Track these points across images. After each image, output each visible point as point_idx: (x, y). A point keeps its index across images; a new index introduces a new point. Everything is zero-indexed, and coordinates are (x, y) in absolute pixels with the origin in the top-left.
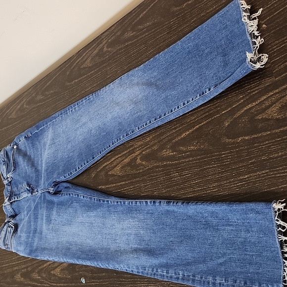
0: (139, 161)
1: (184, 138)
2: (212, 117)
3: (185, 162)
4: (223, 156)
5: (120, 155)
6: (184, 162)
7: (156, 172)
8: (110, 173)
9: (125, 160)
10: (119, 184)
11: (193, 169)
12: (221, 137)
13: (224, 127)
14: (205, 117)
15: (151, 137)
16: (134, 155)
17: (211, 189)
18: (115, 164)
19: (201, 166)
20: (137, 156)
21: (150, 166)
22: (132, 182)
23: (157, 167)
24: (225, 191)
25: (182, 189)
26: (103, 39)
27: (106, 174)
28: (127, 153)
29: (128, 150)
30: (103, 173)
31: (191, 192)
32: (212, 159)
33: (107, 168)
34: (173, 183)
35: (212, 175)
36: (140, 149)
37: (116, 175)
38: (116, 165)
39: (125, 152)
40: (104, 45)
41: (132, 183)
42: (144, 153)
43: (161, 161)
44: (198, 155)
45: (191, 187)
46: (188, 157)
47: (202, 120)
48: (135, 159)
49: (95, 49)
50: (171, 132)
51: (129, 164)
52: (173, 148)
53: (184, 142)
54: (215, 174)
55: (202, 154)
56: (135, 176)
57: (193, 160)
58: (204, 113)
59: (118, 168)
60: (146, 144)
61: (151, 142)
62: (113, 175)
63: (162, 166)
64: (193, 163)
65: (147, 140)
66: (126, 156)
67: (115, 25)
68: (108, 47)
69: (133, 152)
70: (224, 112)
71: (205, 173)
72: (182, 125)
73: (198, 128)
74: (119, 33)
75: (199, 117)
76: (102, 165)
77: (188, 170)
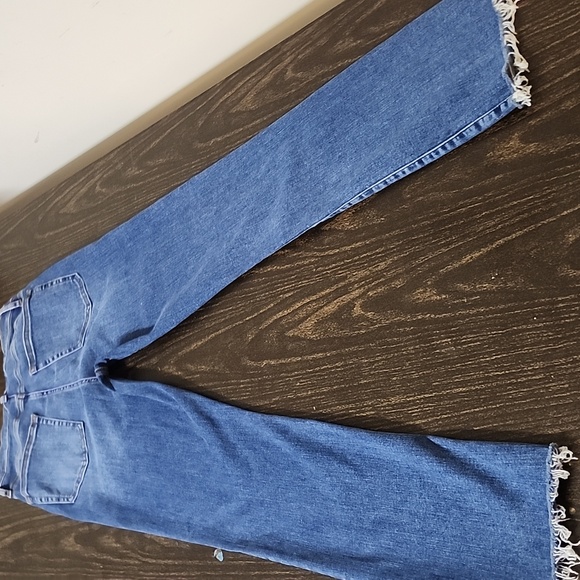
0: (357, 311)
1: (468, 265)
2: (537, 223)
3: (469, 315)
4: (561, 305)
5: (314, 297)
6: (464, 317)
7: (399, 335)
8: (290, 333)
9: (326, 308)
10: (310, 357)
11: (488, 331)
12: (558, 265)
13: (564, 244)
14: (520, 221)
15: (389, 262)
16: (346, 298)
17: (529, 375)
18: (302, 314)
19: (505, 326)
20: (353, 300)
21: (385, 323)
22: (341, 355)
23: (401, 324)
24: (562, 380)
25: (459, 371)
26: (285, 53)
27: (281, 336)
28: (330, 293)
29: (335, 287)
30: (273, 333)
31: (479, 380)
32: (533, 312)
33: (283, 322)
34: (438, 359)
35: (532, 345)
36: (363, 285)
37: (304, 339)
38: (305, 318)
39: (328, 291)
40: (286, 66)
41: (339, 357)
42: (370, 294)
43: (410, 313)
44: (501, 302)
45: (480, 368)
46: (475, 304)
47: (513, 228)
48: (350, 305)
49: (265, 72)
50: (438, 253)
51: (335, 317)
52: (441, 286)
53: (468, 273)
54: (540, 343)
55: (510, 301)
56: (348, 341)
57: (487, 313)
58: (519, 214)
59: (309, 323)
60: (377, 275)
61: (389, 271)
62: (296, 339)
63: (412, 323)
64: (487, 319)
65: (379, 268)
66: (328, 299)
67: (315, 25)
68: (295, 70)
69: (345, 291)
70: (565, 213)
71: (514, 341)
72: (464, 237)
73: (502, 246)
74: (323, 42)
75: (505, 221)
76: (271, 316)
77: (475, 333)
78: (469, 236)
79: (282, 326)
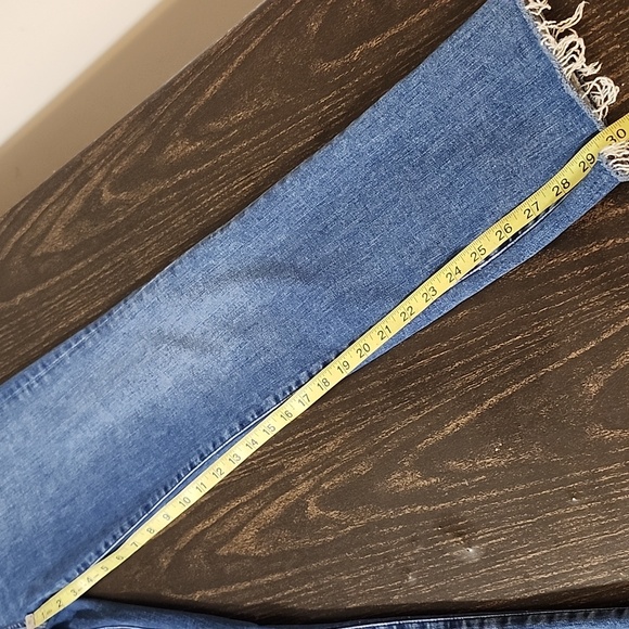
0: (313, 510)
1: (455, 435)
2: (537, 370)
3: (477, 503)
4: (605, 478)
5: (244, 499)
7: (384, 538)
8: (223, 551)
9: (266, 512)
10: (263, 581)
11: (510, 522)
12: (586, 426)
13: (585, 396)
14: (512, 371)
15: (339, 440)
16: (292, 495)
17: (588, 575)
18: (232, 524)
19: (532, 513)
20: (303, 496)
21: (359, 524)
22: (306, 573)
23: (382, 523)
25: (487, 579)
26: (90, 168)
27: (210, 554)
28: (265, 491)
29: (270, 482)
30: (198, 553)
32: (568, 491)
33: (208, 536)
34: (451, 565)
35: (581, 534)
36: (310, 476)
37: (246, 557)
38: (238, 530)
39: (261, 488)
40: (99, 185)
42: (325, 486)
43: (392, 507)
44: (518, 481)
46: (482, 487)
47: (504, 381)
48: (301, 505)
49: (69, 196)
50: (406, 422)
51: (282, 522)
52: (425, 467)
53: (457, 445)
54: (589, 531)
55: (530, 478)
56: (312, 554)
57: (503, 497)
58: (507, 362)
59: (248, 535)
60: (328, 461)
61: (343, 453)
62: (234, 557)
63: (399, 521)
64: (505, 506)
65: (327, 450)
66: (265, 500)
67: (125, 125)
68: (114, 189)
69: (286, 485)
70: (573, 355)
71: (552, 531)
72: (438, 398)
73: (496, 406)
74: (143, 148)
75: (492, 373)
76: (187, 530)
77: (492, 526)
78: (443, 395)
79: (208, 542)
